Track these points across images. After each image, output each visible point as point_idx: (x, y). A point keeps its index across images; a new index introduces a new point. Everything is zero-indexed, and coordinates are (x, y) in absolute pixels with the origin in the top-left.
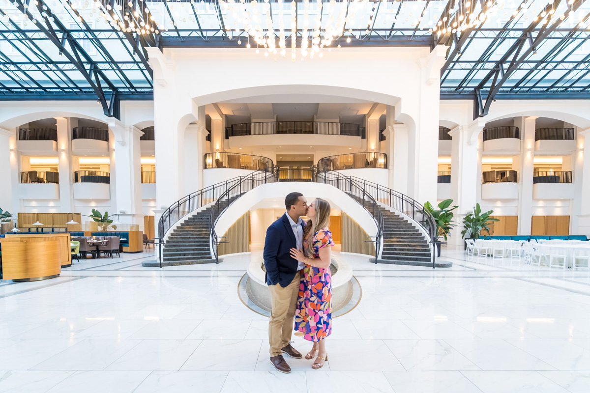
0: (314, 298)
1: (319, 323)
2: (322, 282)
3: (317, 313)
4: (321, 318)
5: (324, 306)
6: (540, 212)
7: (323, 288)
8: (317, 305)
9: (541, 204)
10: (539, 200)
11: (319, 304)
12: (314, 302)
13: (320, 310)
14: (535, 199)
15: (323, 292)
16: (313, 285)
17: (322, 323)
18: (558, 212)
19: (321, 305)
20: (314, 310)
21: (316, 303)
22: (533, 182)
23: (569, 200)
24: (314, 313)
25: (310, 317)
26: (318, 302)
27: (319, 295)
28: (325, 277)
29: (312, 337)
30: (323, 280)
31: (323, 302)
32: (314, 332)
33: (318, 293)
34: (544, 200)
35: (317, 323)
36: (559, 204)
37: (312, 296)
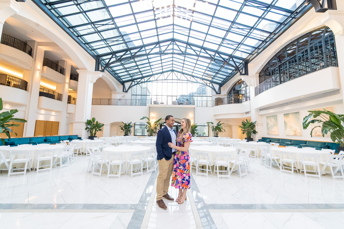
0: (181, 167)
1: (184, 179)
2: (186, 159)
3: (183, 174)
4: (184, 177)
5: (187, 171)
6: (41, 118)
7: (186, 162)
8: (183, 170)
9: (43, 112)
10: (41, 109)
11: (184, 170)
12: (181, 169)
13: (184, 173)
14: (39, 108)
15: (186, 164)
16: (181, 161)
17: (185, 180)
18: (52, 119)
19: (185, 171)
20: (181, 173)
21: (182, 169)
22: (39, 95)
23: (59, 112)
24: (181, 175)
25: (179, 176)
26: (183, 169)
27: (184, 166)
28: (187, 157)
29: (179, 186)
30: (186, 158)
31: (186, 170)
32: (180, 184)
33: (183, 164)
34: (45, 110)
35: (182, 180)
36: (53, 113)
37: (180, 166)
